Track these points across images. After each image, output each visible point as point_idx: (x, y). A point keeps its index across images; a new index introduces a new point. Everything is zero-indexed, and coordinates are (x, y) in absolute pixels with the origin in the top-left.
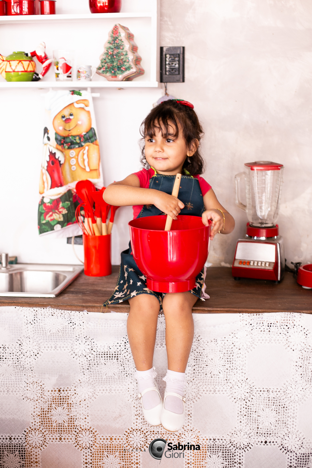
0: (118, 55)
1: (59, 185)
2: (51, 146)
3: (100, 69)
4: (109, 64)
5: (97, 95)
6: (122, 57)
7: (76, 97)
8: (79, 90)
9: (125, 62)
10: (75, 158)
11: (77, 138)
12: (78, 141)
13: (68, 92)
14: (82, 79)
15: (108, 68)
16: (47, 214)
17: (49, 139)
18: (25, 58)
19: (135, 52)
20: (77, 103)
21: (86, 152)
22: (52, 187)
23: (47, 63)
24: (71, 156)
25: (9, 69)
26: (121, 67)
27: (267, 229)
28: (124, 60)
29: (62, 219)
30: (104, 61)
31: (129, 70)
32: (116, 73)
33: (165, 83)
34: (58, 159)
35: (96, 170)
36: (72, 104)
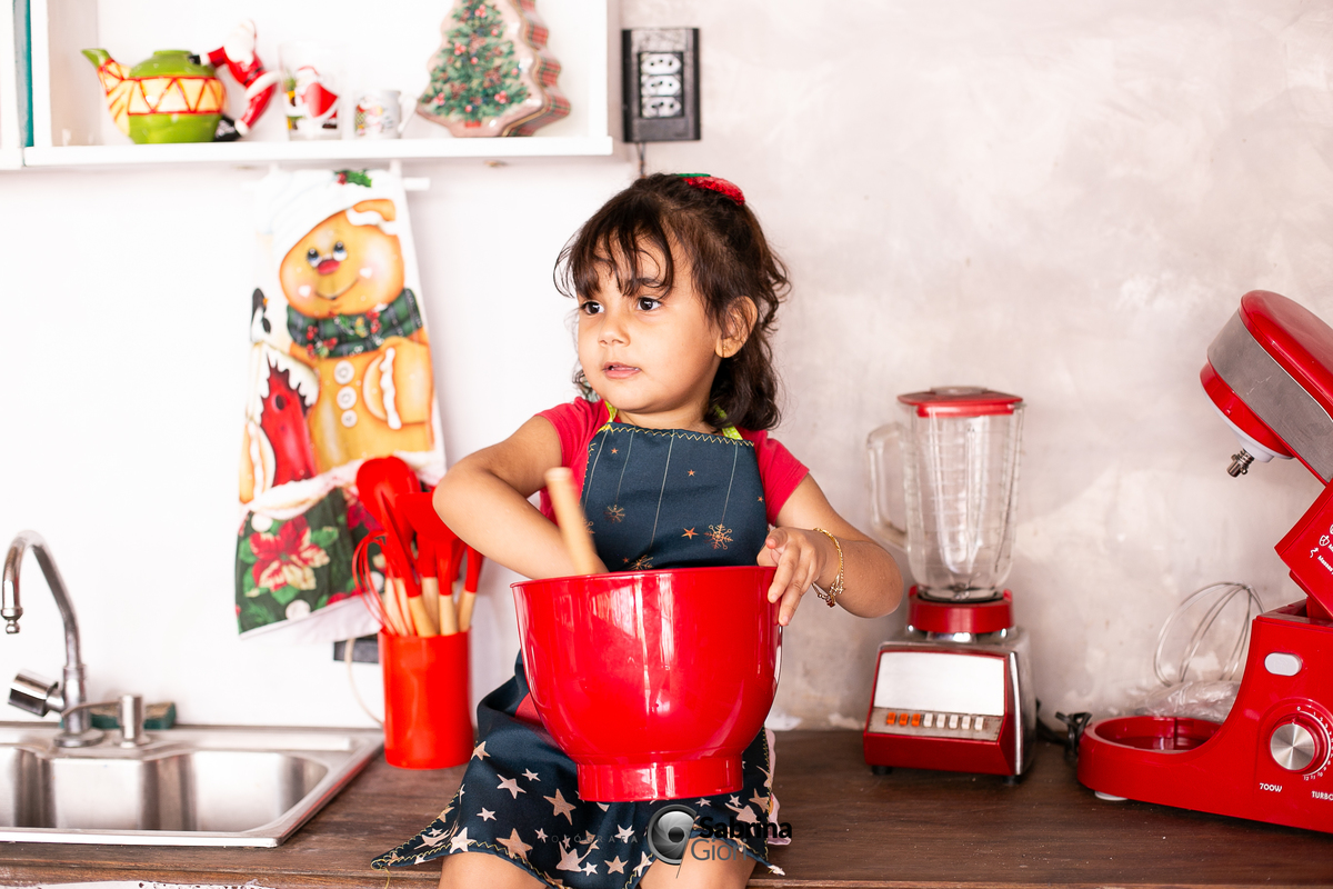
0: (484, 53)
1: (302, 472)
2: (273, 348)
3: (427, 99)
4: (457, 84)
5: (419, 184)
6: (497, 62)
7: (354, 192)
8: (365, 171)
9: (506, 75)
10: (354, 387)
11: (359, 323)
12: (362, 332)
13: (328, 177)
14: (373, 131)
15: (454, 96)
16: (261, 567)
17: (267, 326)
18: (189, 69)
19: (539, 45)
20: (358, 211)
21: (387, 366)
22: (279, 480)
23: (259, 85)
24: (341, 380)
25: (138, 106)
26: (496, 93)
27: (975, 606)
28: (504, 70)
29: (311, 584)
30: (440, 76)
31: (520, 102)
32: (479, 114)
33: (638, 142)
34: (296, 392)
35: (420, 424)
36: (340, 215)
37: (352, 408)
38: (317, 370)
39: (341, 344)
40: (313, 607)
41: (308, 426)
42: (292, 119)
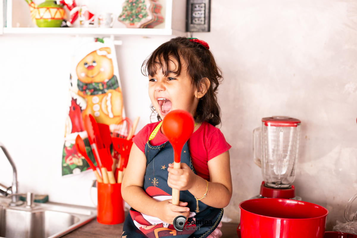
0: (137, 2)
1: (79, 130)
2: (73, 91)
3: (120, 16)
4: (129, 11)
5: (119, 43)
6: (140, 5)
7: (99, 45)
8: (103, 38)
9: (142, 9)
10: (99, 105)
12: (101, 88)
13: (92, 39)
14: (103, 26)
15: (128, 15)
16: (67, 157)
17: (72, 85)
18: (53, 5)
21: (109, 98)
22: (73, 131)
23: (74, 10)
24: (94, 102)
25: (38, 17)
26: (139, 14)
28: (142, 7)
29: (81, 164)
30: (125, 9)
31: (145, 17)
32: (134, 21)
33: (190, 32)
34: (79, 105)
35: (119, 116)
36: (95, 52)
37: (99, 111)
38: (87, 99)
39: (95, 91)
40: (82, 170)
41: (82, 116)
42: (81, 21)
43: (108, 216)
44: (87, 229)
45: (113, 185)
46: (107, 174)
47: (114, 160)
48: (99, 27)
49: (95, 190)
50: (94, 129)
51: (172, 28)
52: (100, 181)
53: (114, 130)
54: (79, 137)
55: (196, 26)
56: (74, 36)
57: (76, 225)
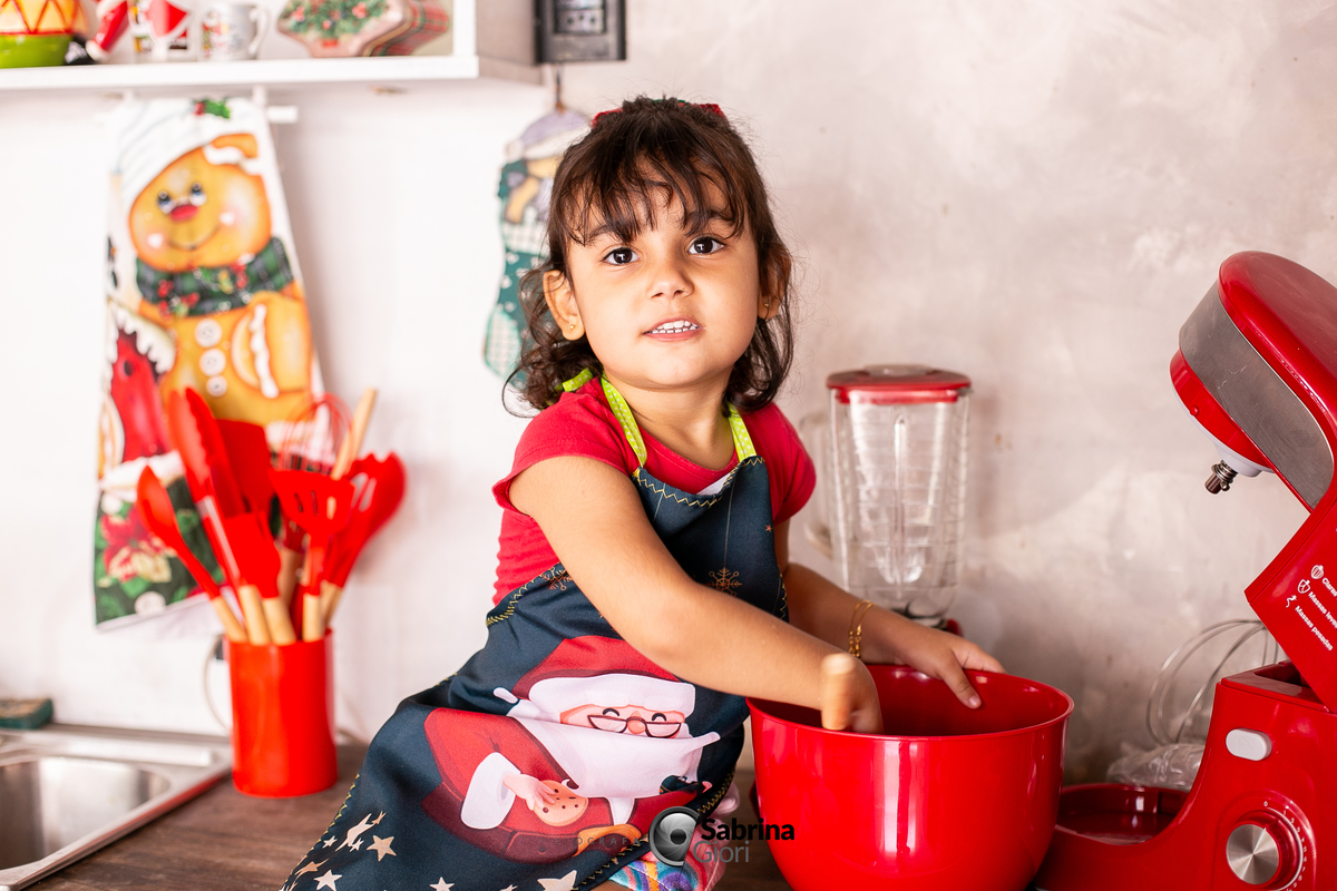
1: (153, 448)
2: (121, 305)
3: (286, 15)
5: (286, 114)
7: (212, 126)
8: (226, 98)
10: (221, 350)
11: (224, 278)
12: (227, 286)
13: (183, 105)
14: (221, 53)
15: (314, 10)
16: (113, 552)
17: (115, 280)
20: (218, 147)
21: (257, 324)
22: (128, 455)
23: (111, 1)
24: (204, 342)
26: (355, 5)
31: (378, 15)
32: (337, 31)
33: (553, 62)
34: (145, 357)
35: (298, 391)
36: (196, 152)
37: (222, 374)
38: (174, 331)
39: (203, 301)
40: (169, 601)
41: (159, 395)
42: (138, 39)
43: (273, 766)
44: (195, 817)
45: (284, 649)
46: (262, 611)
47: (285, 556)
48: (208, 57)
49: (221, 672)
50: (206, 443)
51: (480, 53)
52: (237, 636)
53: (284, 444)
54: (148, 475)
55: (572, 39)
56: (116, 95)
57: (157, 801)
